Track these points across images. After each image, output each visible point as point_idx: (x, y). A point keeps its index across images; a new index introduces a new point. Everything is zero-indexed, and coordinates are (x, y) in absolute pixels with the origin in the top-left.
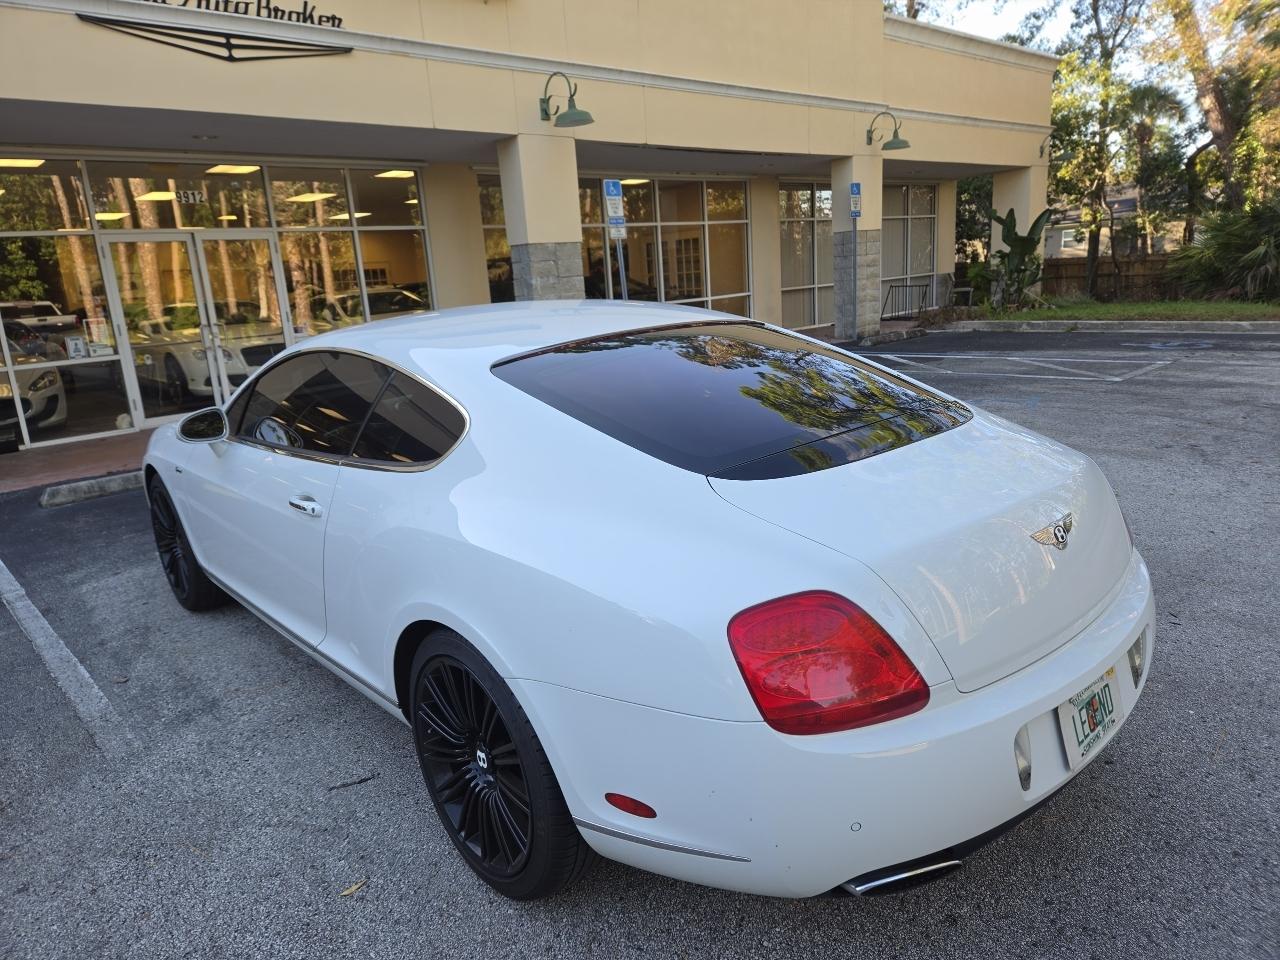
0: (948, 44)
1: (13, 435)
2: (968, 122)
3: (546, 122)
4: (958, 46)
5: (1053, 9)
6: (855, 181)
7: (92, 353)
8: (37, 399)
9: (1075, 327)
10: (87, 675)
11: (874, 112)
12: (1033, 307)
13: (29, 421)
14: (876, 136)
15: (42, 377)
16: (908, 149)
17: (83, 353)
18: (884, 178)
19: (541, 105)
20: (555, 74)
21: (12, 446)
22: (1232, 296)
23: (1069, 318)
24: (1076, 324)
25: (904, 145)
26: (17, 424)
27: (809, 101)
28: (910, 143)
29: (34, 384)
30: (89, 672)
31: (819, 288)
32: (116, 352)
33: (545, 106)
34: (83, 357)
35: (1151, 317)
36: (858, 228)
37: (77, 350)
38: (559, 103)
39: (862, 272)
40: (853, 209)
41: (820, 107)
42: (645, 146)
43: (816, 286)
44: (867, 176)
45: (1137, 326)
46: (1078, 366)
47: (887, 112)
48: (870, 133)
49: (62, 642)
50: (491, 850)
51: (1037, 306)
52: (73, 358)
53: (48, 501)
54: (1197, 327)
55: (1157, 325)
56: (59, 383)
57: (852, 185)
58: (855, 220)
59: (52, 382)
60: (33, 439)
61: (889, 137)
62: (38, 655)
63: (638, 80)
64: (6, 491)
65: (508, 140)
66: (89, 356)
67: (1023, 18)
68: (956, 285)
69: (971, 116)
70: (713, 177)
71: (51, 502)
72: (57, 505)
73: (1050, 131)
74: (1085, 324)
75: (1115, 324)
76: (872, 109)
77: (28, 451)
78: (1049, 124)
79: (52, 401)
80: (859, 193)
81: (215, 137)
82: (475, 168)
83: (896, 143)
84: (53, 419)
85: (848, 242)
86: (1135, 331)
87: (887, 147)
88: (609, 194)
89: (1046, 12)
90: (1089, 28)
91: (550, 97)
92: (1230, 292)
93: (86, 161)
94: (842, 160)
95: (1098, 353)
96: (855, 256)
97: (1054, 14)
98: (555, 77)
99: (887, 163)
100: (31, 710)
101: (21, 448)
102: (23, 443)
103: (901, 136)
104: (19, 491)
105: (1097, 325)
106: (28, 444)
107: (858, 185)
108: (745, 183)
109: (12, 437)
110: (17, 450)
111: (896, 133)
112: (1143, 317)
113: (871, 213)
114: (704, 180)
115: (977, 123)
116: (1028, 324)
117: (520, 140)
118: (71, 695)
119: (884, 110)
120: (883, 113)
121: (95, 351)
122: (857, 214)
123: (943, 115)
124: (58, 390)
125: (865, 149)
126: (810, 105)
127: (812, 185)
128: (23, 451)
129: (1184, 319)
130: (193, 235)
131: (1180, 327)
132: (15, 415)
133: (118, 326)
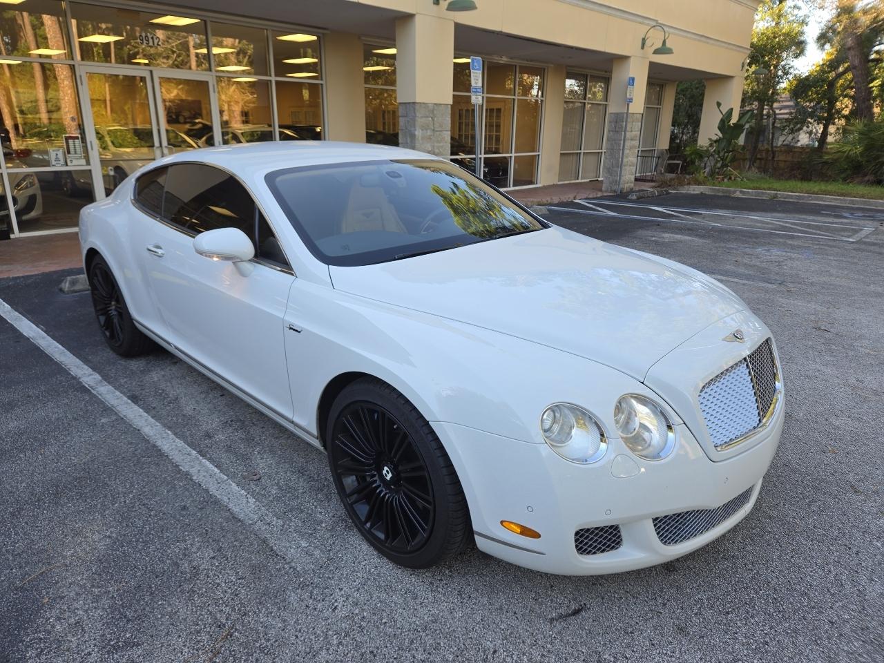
1: (5, 226)
2: (703, 39)
3: (435, 6)
6: (632, 76)
7: (69, 163)
8: (23, 196)
9: (775, 196)
10: (216, 470)
11: (648, 25)
13: (18, 213)
14: (648, 43)
15: (24, 179)
16: (671, 55)
17: (62, 162)
18: (649, 78)
21: (5, 235)
22: (868, 181)
23: (769, 189)
24: (777, 194)
25: (669, 51)
26: (8, 216)
27: (610, 11)
28: (674, 51)
29: (18, 185)
30: (216, 466)
31: (584, 153)
32: (88, 163)
34: (62, 165)
35: (829, 193)
36: (630, 112)
37: (57, 159)
39: (628, 144)
40: (628, 96)
41: (616, 16)
42: (500, 34)
43: (582, 151)
44: (638, 72)
45: (821, 199)
46: (809, 226)
47: (658, 25)
48: (644, 41)
49: (169, 432)
51: (733, 178)
52: (52, 166)
53: (68, 288)
54: (865, 203)
55: (837, 199)
56: (37, 185)
57: (630, 78)
58: (628, 105)
59: (32, 184)
60: (21, 229)
61: (659, 45)
62: (154, 446)
64: (21, 275)
65: (407, 18)
66: (67, 165)
68: (670, 158)
69: (705, 35)
70: (525, 63)
71: (72, 289)
72: (76, 292)
73: (749, 52)
74: (783, 194)
75: (805, 197)
76: (647, 22)
77: (17, 239)
78: (749, 47)
79: (32, 199)
80: (633, 85)
82: (363, 38)
83: (663, 50)
84: (33, 214)
85: (620, 121)
86: (820, 202)
87: (657, 52)
88: (474, 69)
92: (866, 178)
94: (623, 59)
95: (811, 218)
96: (625, 131)
99: (652, 65)
100: (184, 508)
101: (12, 236)
102: (13, 233)
103: (668, 45)
104: (32, 276)
105: (792, 196)
106: (16, 234)
107: (633, 79)
108: (544, 69)
110: (9, 238)
111: (664, 42)
112: (824, 192)
113: (638, 105)
114: (517, 64)
115: (708, 41)
116: (741, 192)
117: (418, 19)
118: (213, 491)
119: (654, 24)
120: (653, 26)
121: (71, 161)
122: (631, 100)
123: (689, 32)
124: (36, 189)
125: (639, 52)
126: (609, 15)
127: (587, 75)
128: (13, 239)
129: (855, 197)
130: (151, 72)
131: (852, 202)
132: (7, 208)
133: (91, 142)
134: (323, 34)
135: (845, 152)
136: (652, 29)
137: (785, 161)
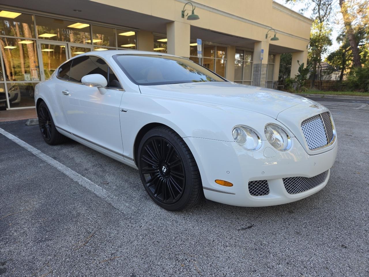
0: (287, 12)
3: (182, 18)
4: (290, 13)
5: (307, 8)
6: (262, 48)
7: (32, 80)
8: (12, 94)
10: (89, 181)
11: (268, 29)
12: (304, 91)
13: (10, 101)
14: (268, 36)
15: (14, 87)
17: (29, 79)
18: (269, 50)
19: (182, 13)
20: (187, 4)
21: (4, 108)
23: (321, 94)
24: (324, 96)
25: (277, 39)
26: (6, 102)
27: (253, 23)
28: (279, 39)
29: (11, 89)
30: (89, 179)
31: (244, 82)
32: (40, 80)
33: (183, 13)
34: (29, 81)
35: (346, 95)
36: (262, 63)
37: (27, 78)
38: (189, 12)
39: (262, 76)
40: (261, 57)
41: (255, 25)
42: (209, 30)
45: (343, 97)
49: (69, 169)
51: (305, 91)
52: (26, 81)
53: (29, 124)
54: (361, 98)
55: (349, 97)
56: (19, 90)
57: (261, 50)
58: (261, 60)
60: (11, 107)
61: (273, 37)
62: (62, 173)
63: (209, 9)
64: (9, 121)
65: (171, 23)
66: (31, 80)
67: (298, 10)
68: (279, 84)
69: (292, 34)
70: (219, 45)
71: (31, 124)
72: (33, 125)
73: (309, 41)
74: (327, 96)
75: (336, 96)
76: (268, 28)
77: (9, 110)
78: (309, 39)
79: (16, 95)
80: (263, 52)
81: (81, 11)
82: (154, 33)
83: (275, 39)
84: (16, 101)
85: (258, 67)
87: (272, 39)
88: (198, 44)
89: (305, 9)
90: (317, 15)
91: (185, 10)
92: (361, 90)
93: (35, 15)
94: (258, 42)
95: (339, 103)
96: (260, 71)
97: (307, 10)
98: (187, 5)
99: (271, 45)
100: (75, 193)
102: (8, 108)
103: (277, 37)
104: (15, 121)
105: (329, 96)
107: (263, 50)
108: (227, 48)
109: (4, 105)
111: (275, 36)
112: (344, 95)
113: (265, 60)
114: (216, 45)
115: (293, 36)
116: (309, 95)
117: (175, 23)
119: (271, 29)
120: (270, 30)
122: (262, 59)
123: (284, 33)
124: (18, 91)
125: (265, 40)
126: (252, 24)
127: (244, 51)
128: (7, 110)
129: (357, 96)
130: (67, 44)
131: (356, 98)
132: (5, 98)
133: (42, 72)
134: (138, 31)
135: (351, 80)
136: (270, 31)
137: (326, 86)
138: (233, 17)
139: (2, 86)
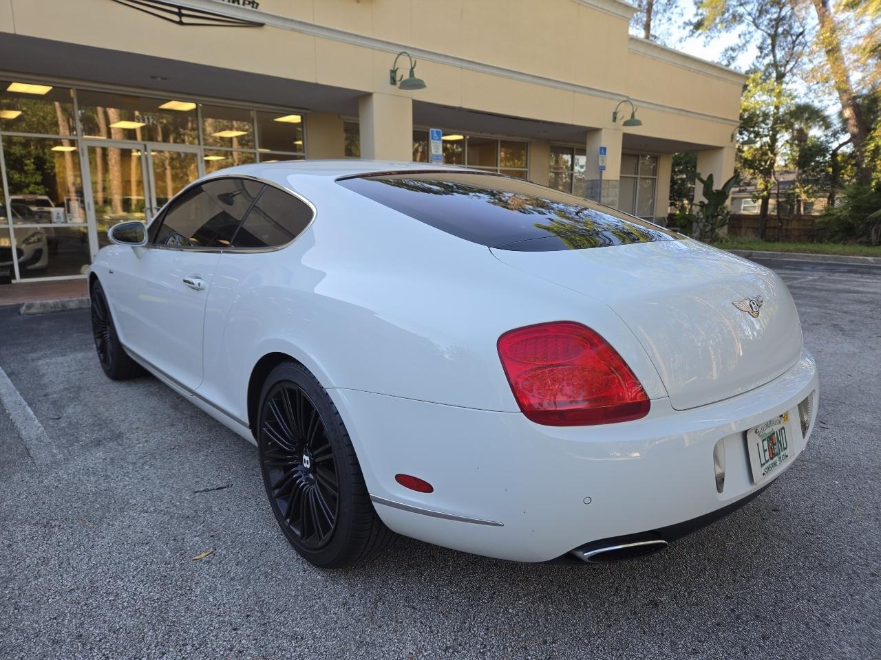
0: (671, 59)
1: (9, 272)
2: (683, 113)
3: (393, 86)
4: (679, 61)
5: (744, 45)
6: (603, 145)
7: (69, 221)
8: (28, 250)
10: (32, 413)
11: (618, 100)
12: (721, 242)
13: (20, 265)
14: (619, 116)
15: (33, 236)
16: (640, 126)
17: (62, 220)
18: (623, 148)
19: (391, 75)
20: (401, 54)
21: (7, 279)
22: (861, 242)
23: (747, 249)
24: (752, 253)
25: (638, 123)
26: (12, 267)
27: (575, 88)
28: (642, 122)
30: (34, 411)
32: (86, 221)
33: (393, 74)
34: (63, 223)
35: (804, 251)
36: (603, 178)
37: (58, 217)
38: (403, 73)
40: (600, 164)
41: (581, 93)
42: (460, 109)
44: (611, 145)
45: (794, 257)
47: (628, 100)
48: (615, 114)
49: (18, 393)
50: (308, 531)
52: (55, 223)
53: (25, 311)
54: (836, 259)
55: (809, 256)
56: (44, 241)
57: (601, 148)
58: (601, 172)
59: (39, 240)
60: (22, 276)
61: (628, 117)
63: (458, 63)
65: (367, 96)
66: (66, 222)
67: (724, 50)
68: (669, 226)
69: (685, 109)
70: (506, 138)
71: (27, 312)
72: (31, 314)
73: (739, 124)
74: (758, 253)
75: (779, 254)
76: (617, 97)
77: (17, 284)
78: (738, 119)
79: (38, 252)
80: (605, 154)
81: (166, 79)
82: (342, 117)
83: (632, 122)
84: (38, 265)
85: (595, 187)
86: (794, 260)
87: (626, 124)
88: (433, 139)
89: (739, 47)
90: (769, 59)
91: (397, 69)
92: (859, 240)
93: (77, 90)
94: (595, 131)
96: (600, 197)
97: (745, 49)
98: (401, 57)
99: (627, 138)
101: (13, 281)
102: (14, 278)
103: (637, 117)
104: (7, 306)
105: (765, 254)
106: (18, 279)
107: (605, 149)
108: (527, 143)
109: (8, 273)
110: (10, 283)
111: (633, 115)
112: (799, 251)
113: (613, 168)
114: (499, 139)
115: (689, 114)
117: (375, 97)
118: (18, 424)
119: (625, 99)
120: (625, 101)
121: (71, 219)
122: (603, 168)
123: (665, 107)
124: (43, 245)
125: (611, 124)
126: (575, 92)
127: (573, 149)
128: (14, 284)
129: (827, 254)
130: (145, 145)
131: (824, 258)
132: (11, 259)
133: (89, 204)
134: (306, 114)
135: (833, 215)
136: (622, 104)
138: (521, 77)
139: (4, 233)
